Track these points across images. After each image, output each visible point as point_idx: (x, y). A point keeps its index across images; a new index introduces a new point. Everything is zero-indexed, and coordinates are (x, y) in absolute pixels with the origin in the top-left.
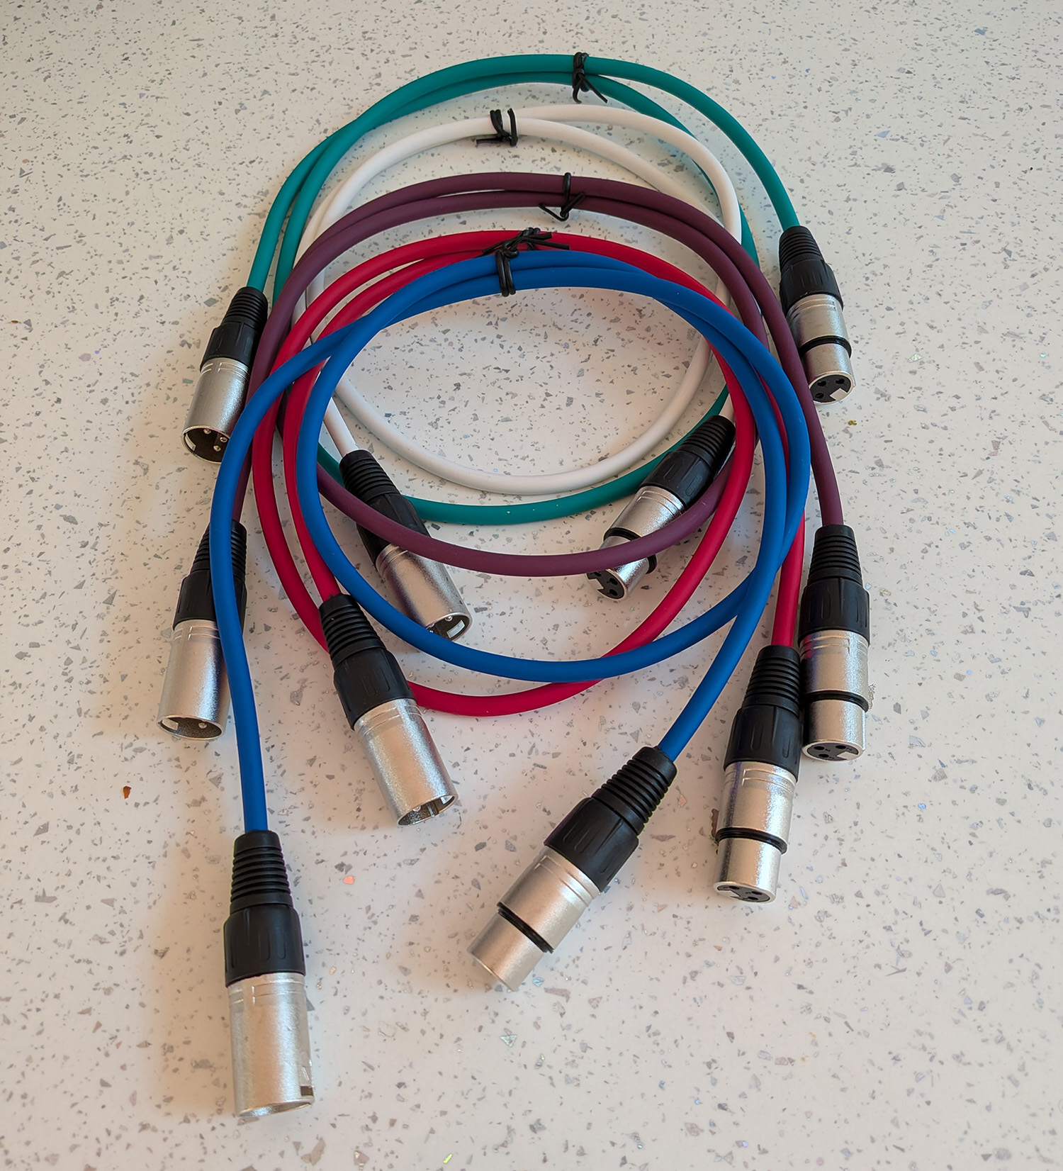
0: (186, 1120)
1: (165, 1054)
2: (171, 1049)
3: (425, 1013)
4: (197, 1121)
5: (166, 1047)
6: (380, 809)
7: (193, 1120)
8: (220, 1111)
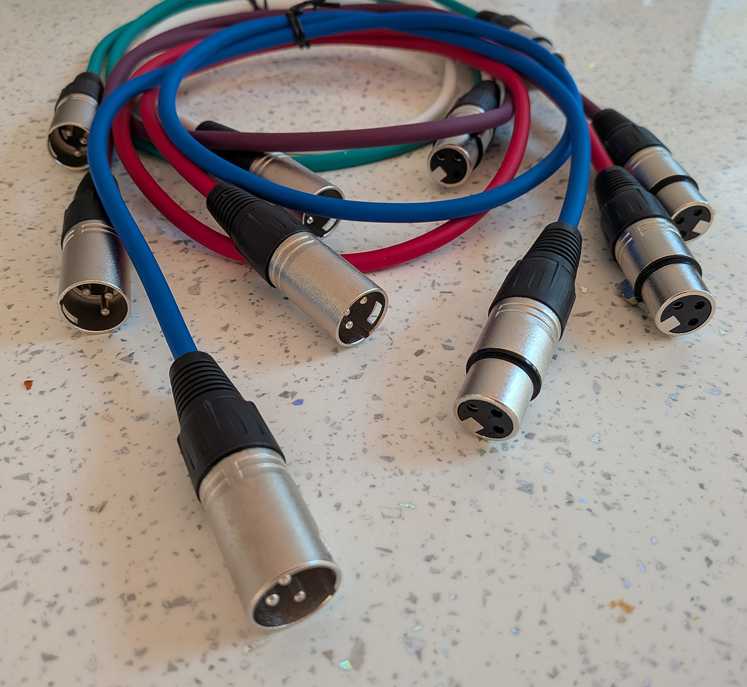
0: (172, 668)
1: (126, 604)
2: (132, 597)
3: (426, 488)
4: (187, 665)
5: (126, 597)
6: (309, 347)
7: (181, 666)
8: (215, 646)
